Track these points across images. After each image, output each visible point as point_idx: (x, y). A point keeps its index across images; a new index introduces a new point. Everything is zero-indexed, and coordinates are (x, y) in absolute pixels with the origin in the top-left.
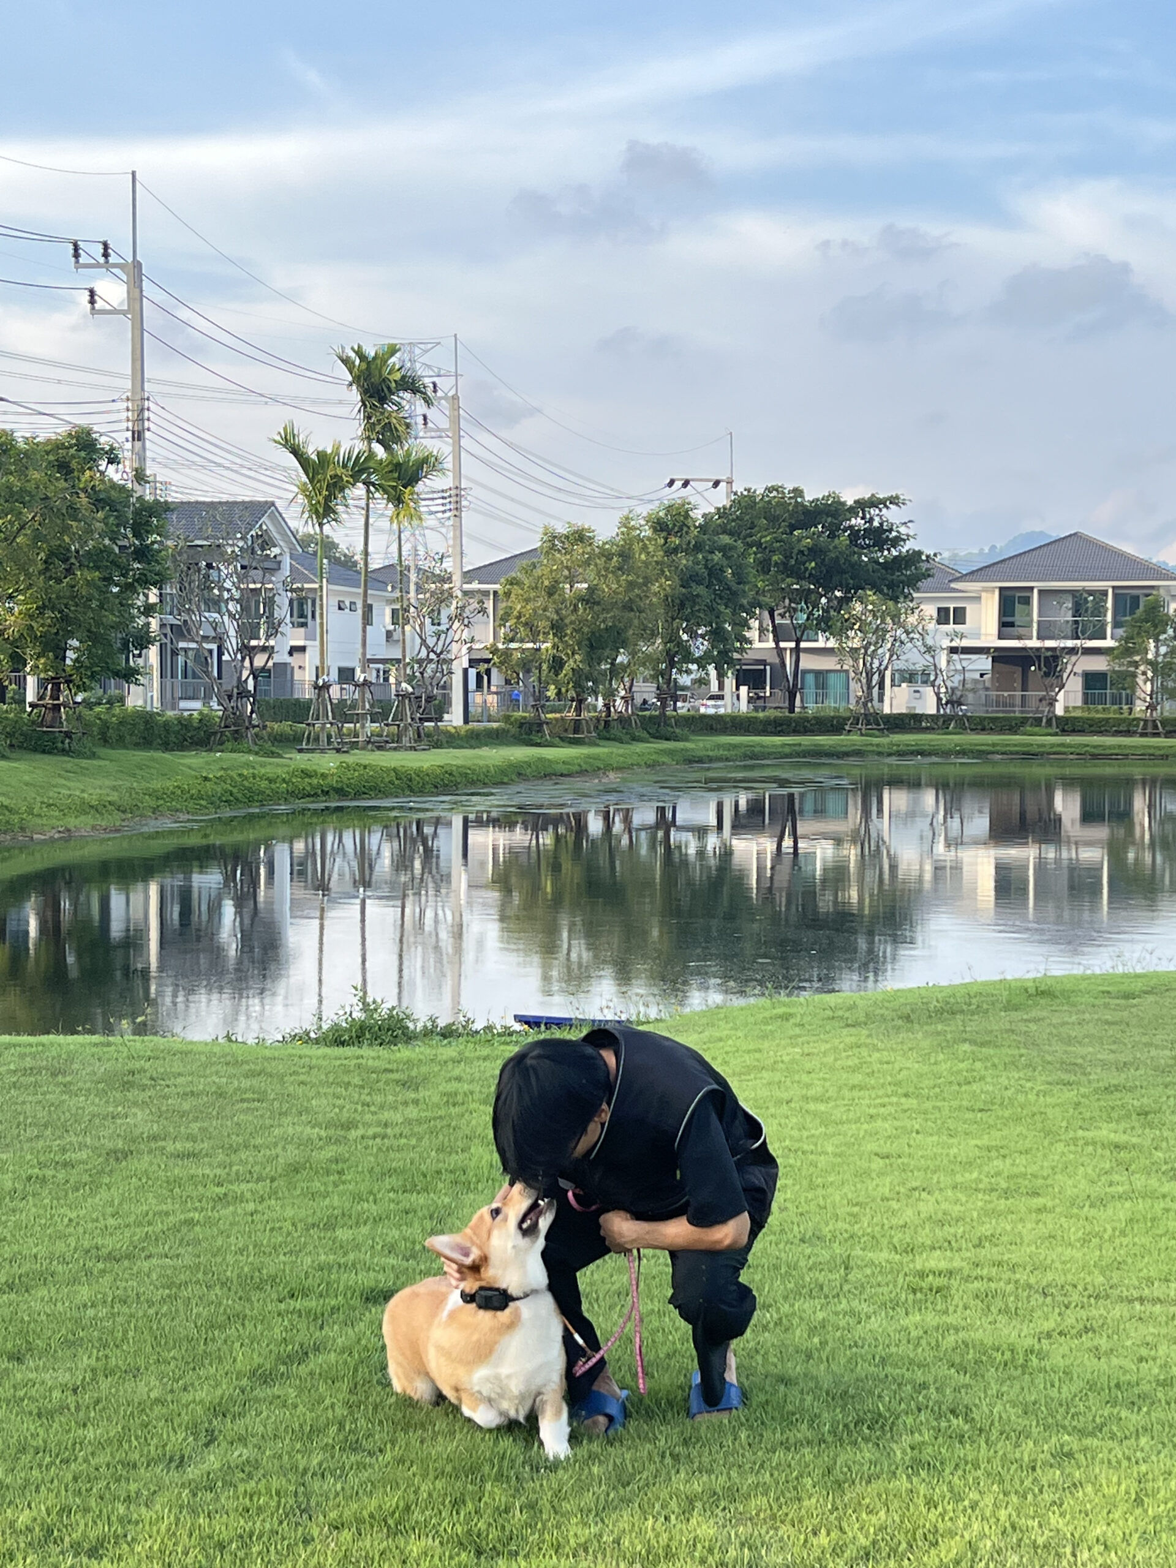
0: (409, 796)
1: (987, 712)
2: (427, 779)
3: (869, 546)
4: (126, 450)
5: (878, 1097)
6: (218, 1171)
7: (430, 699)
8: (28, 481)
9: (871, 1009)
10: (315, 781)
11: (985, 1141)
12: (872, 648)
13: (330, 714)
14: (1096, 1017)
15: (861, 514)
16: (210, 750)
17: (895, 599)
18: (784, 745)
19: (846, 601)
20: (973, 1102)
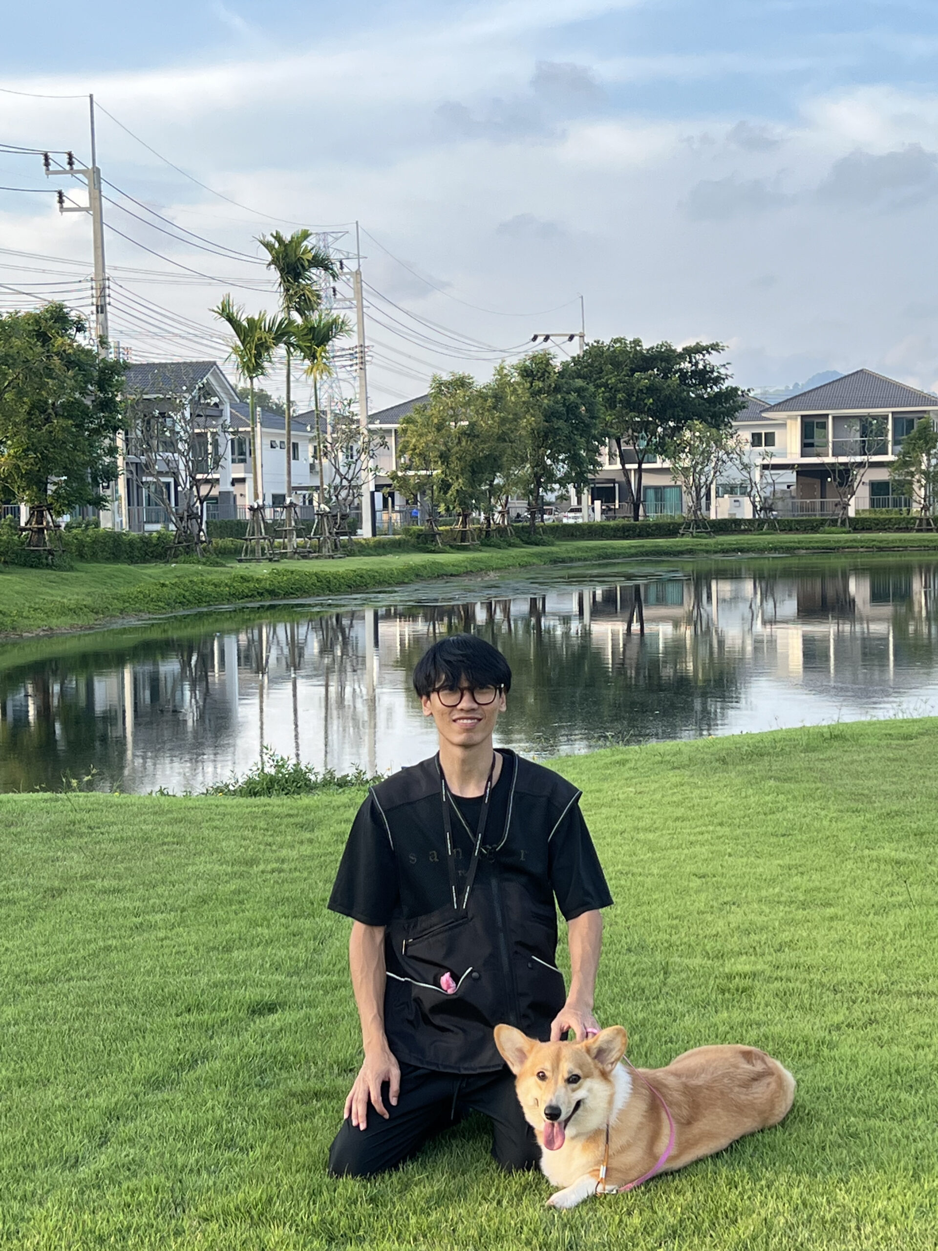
0: (329, 595)
1: (794, 516)
2: (342, 580)
3: (695, 385)
4: (92, 323)
5: (697, 826)
6: (138, 904)
7: (344, 517)
8: (11, 347)
9: (693, 754)
10: (251, 585)
11: (787, 860)
12: (700, 467)
13: (263, 531)
14: (880, 755)
15: (688, 359)
16: (167, 562)
17: (718, 427)
18: (630, 547)
19: (678, 429)
20: (776, 828)
